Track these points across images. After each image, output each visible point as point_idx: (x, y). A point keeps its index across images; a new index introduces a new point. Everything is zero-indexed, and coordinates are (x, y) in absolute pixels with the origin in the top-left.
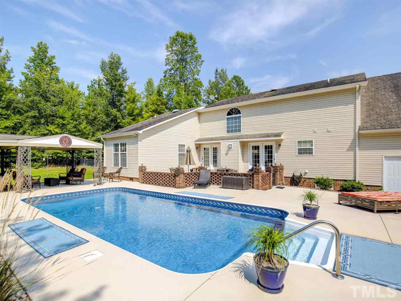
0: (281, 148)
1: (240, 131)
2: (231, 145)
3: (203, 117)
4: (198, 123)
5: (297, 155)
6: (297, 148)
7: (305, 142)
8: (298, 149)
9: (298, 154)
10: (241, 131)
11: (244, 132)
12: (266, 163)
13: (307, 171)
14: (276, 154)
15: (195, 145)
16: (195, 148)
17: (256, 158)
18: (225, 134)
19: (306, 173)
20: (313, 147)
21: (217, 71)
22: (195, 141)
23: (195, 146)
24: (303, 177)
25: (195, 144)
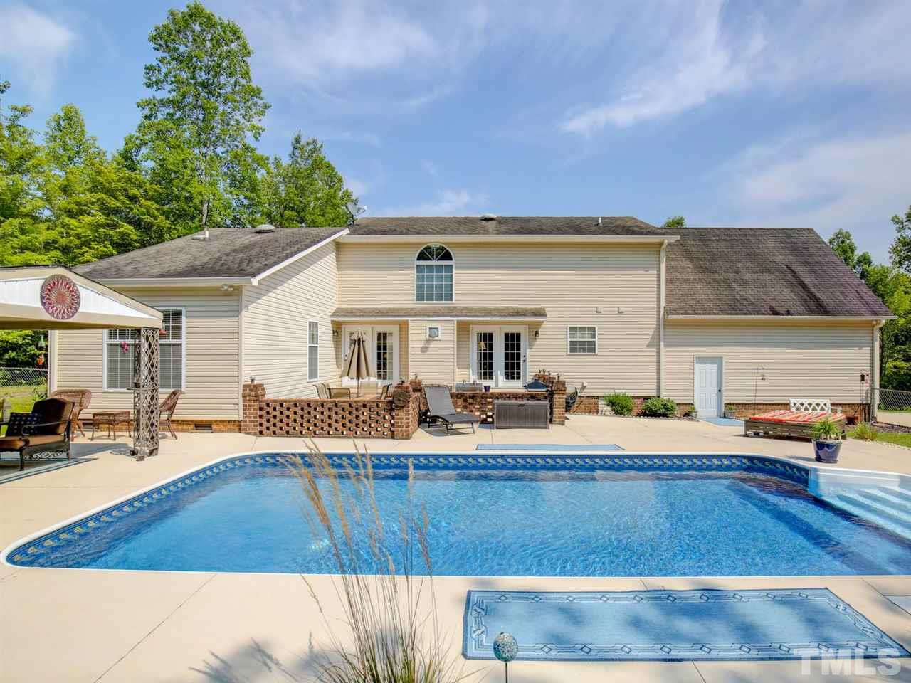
0: (538, 339)
1: (449, 297)
2: (437, 329)
3: (348, 255)
4: (335, 268)
5: (569, 353)
6: (569, 340)
7: (582, 329)
8: (571, 341)
9: (571, 352)
10: (454, 299)
11: (459, 301)
12: (507, 368)
13: (585, 384)
14: (528, 350)
15: (330, 325)
16: (332, 332)
17: (485, 359)
18: (413, 304)
19: (584, 387)
20: (596, 340)
21: (298, 140)
22: (334, 315)
23: (331, 329)
24: (579, 394)
25: (332, 321)
